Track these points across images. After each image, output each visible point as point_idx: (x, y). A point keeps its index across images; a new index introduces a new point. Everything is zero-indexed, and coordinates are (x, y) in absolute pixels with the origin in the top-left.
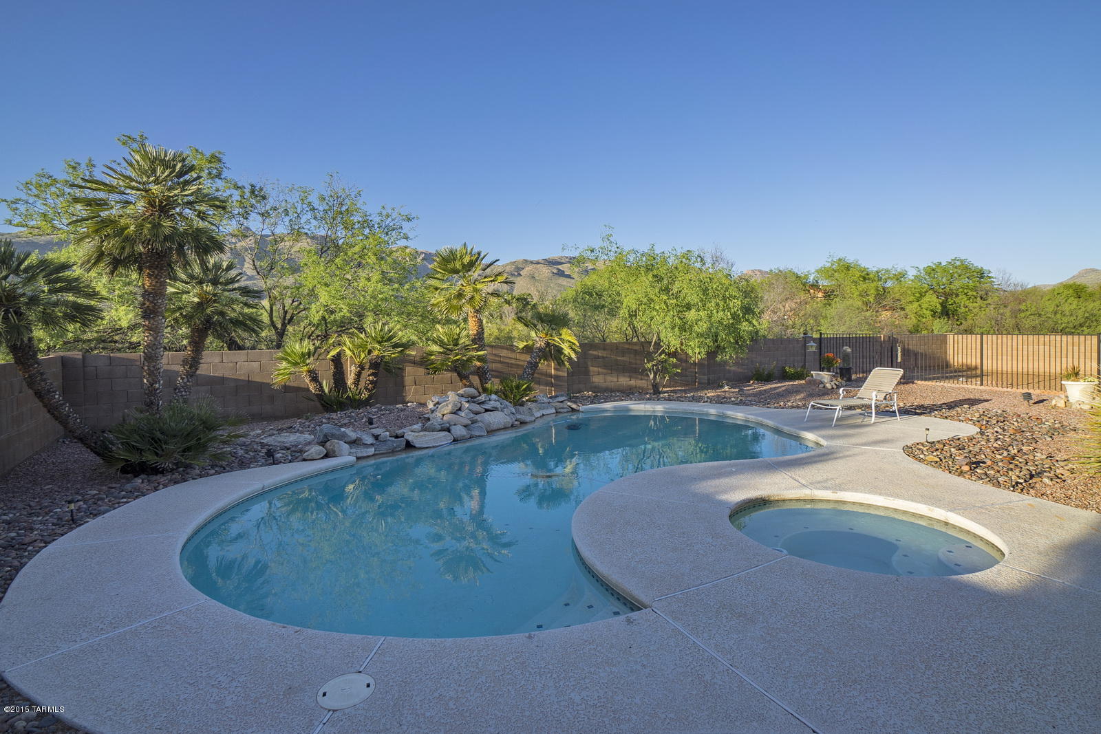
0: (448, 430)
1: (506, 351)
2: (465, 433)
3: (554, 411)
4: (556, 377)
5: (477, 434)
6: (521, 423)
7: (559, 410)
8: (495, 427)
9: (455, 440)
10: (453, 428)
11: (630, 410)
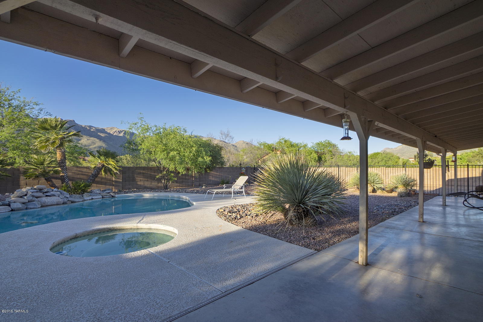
0: (9, 205)
1: (86, 169)
2: (21, 207)
3: (102, 197)
4: (116, 182)
5: (32, 207)
6: (72, 202)
7: (104, 197)
8: (49, 204)
9: (12, 210)
10: (11, 204)
11: (143, 196)
